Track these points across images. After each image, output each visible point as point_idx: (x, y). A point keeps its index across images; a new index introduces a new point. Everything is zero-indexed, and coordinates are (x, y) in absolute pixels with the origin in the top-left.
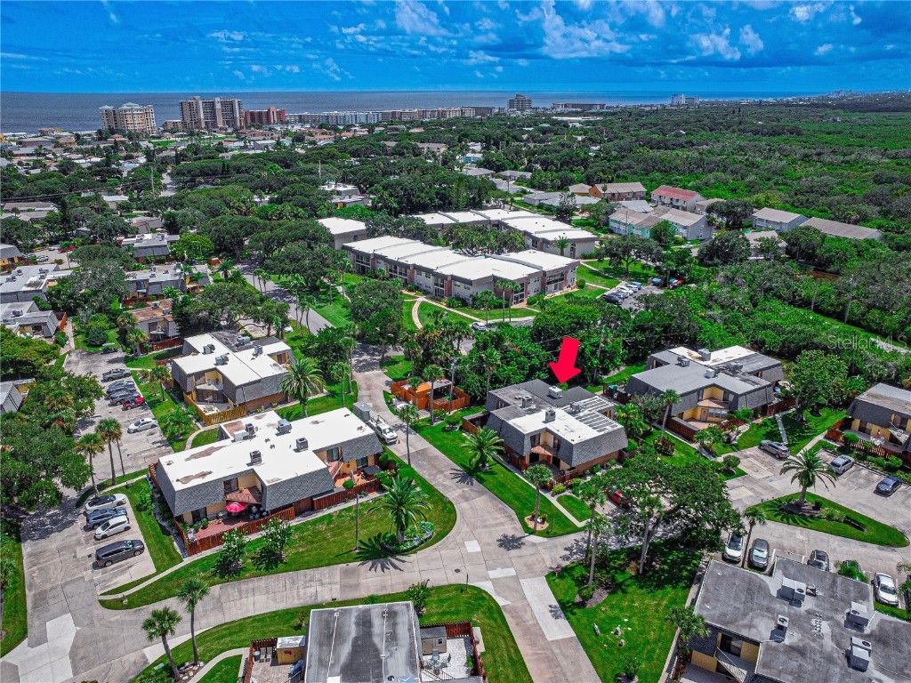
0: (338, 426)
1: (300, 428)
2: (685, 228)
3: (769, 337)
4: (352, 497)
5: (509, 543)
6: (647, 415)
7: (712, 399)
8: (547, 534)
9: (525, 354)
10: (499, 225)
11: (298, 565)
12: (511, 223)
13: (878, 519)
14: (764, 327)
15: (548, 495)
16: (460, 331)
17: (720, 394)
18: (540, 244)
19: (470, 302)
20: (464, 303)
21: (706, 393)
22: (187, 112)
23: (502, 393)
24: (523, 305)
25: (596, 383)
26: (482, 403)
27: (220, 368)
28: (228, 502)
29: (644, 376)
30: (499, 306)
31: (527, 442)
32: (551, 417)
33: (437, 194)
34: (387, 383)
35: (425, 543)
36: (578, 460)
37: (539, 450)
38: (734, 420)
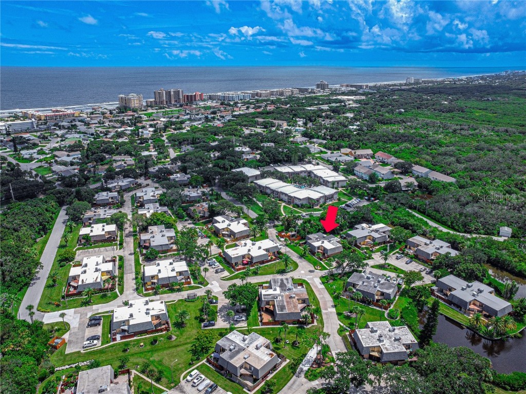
0: (267, 244)
1: (258, 244)
2: (383, 174)
3: (396, 220)
4: (272, 261)
5: (311, 271)
6: (350, 243)
7: (369, 239)
8: (320, 270)
9: (317, 225)
10: (310, 173)
11: (262, 274)
12: (315, 172)
13: (402, 268)
14: (396, 217)
15: (321, 262)
16: (298, 218)
17: (372, 238)
18: (325, 183)
19: (300, 206)
20: (298, 206)
21: (368, 237)
22: (157, 96)
23: (310, 236)
24: (318, 207)
25: (338, 234)
26: (304, 239)
27: (229, 227)
28: (243, 261)
29: (351, 232)
30: (310, 208)
31: (317, 249)
32: (323, 242)
33: (285, 155)
34: (276, 233)
35: (291, 271)
36: (329, 253)
37: (319, 251)
38: (374, 245)
